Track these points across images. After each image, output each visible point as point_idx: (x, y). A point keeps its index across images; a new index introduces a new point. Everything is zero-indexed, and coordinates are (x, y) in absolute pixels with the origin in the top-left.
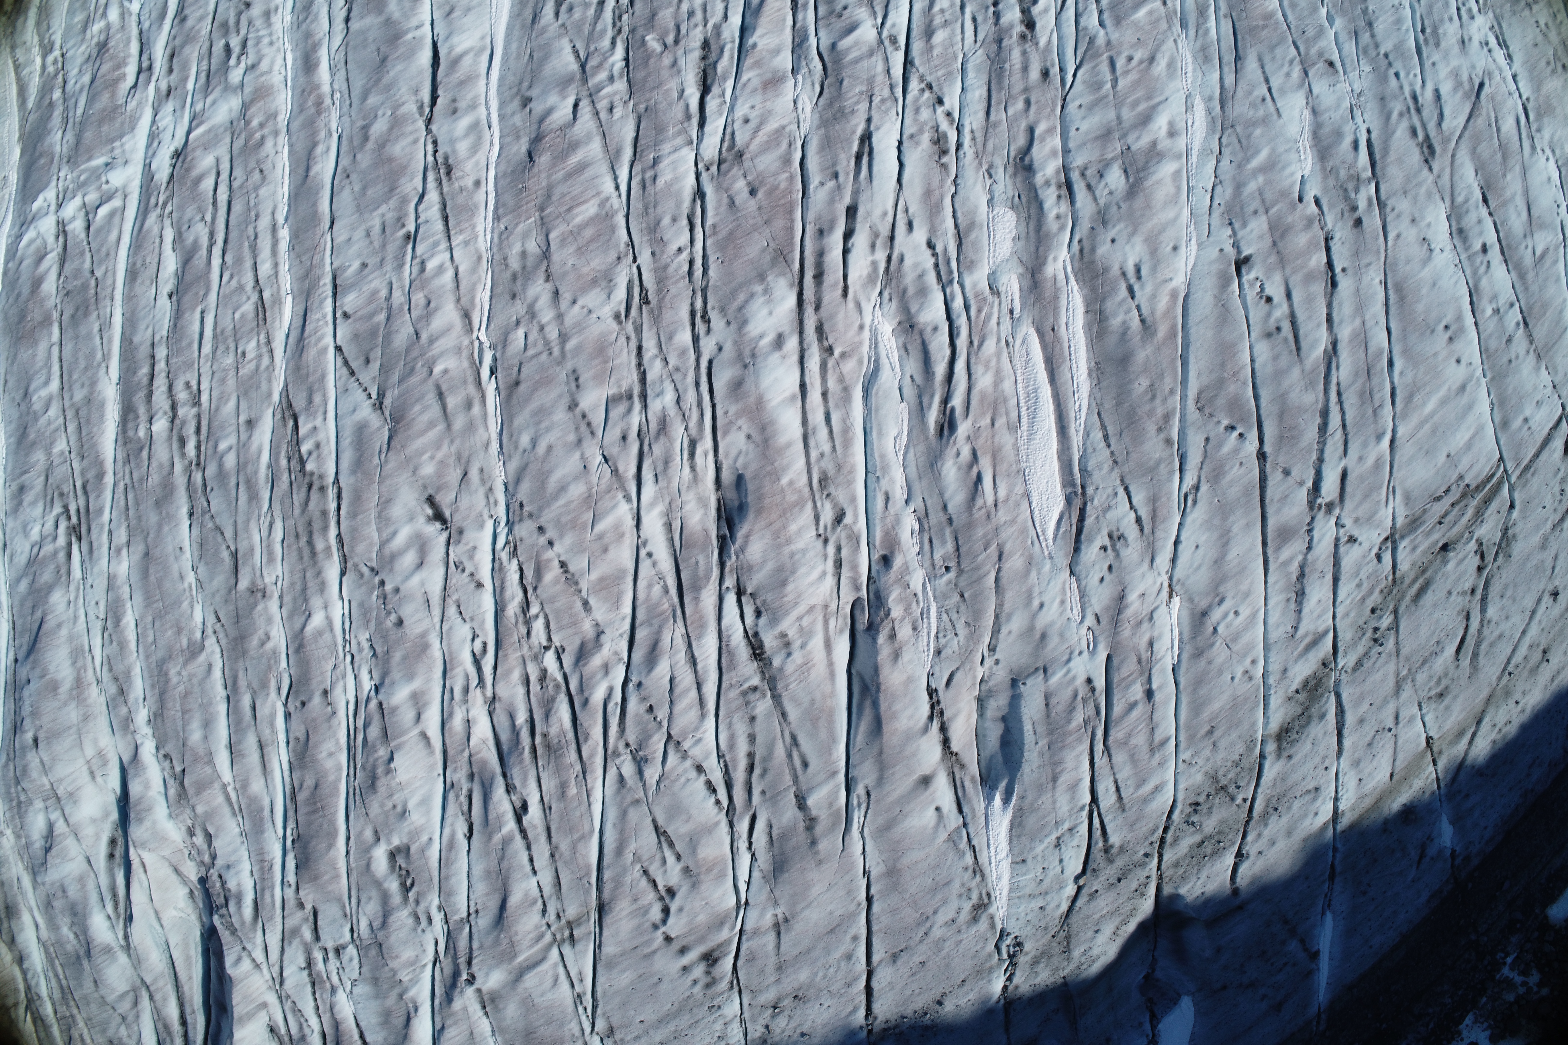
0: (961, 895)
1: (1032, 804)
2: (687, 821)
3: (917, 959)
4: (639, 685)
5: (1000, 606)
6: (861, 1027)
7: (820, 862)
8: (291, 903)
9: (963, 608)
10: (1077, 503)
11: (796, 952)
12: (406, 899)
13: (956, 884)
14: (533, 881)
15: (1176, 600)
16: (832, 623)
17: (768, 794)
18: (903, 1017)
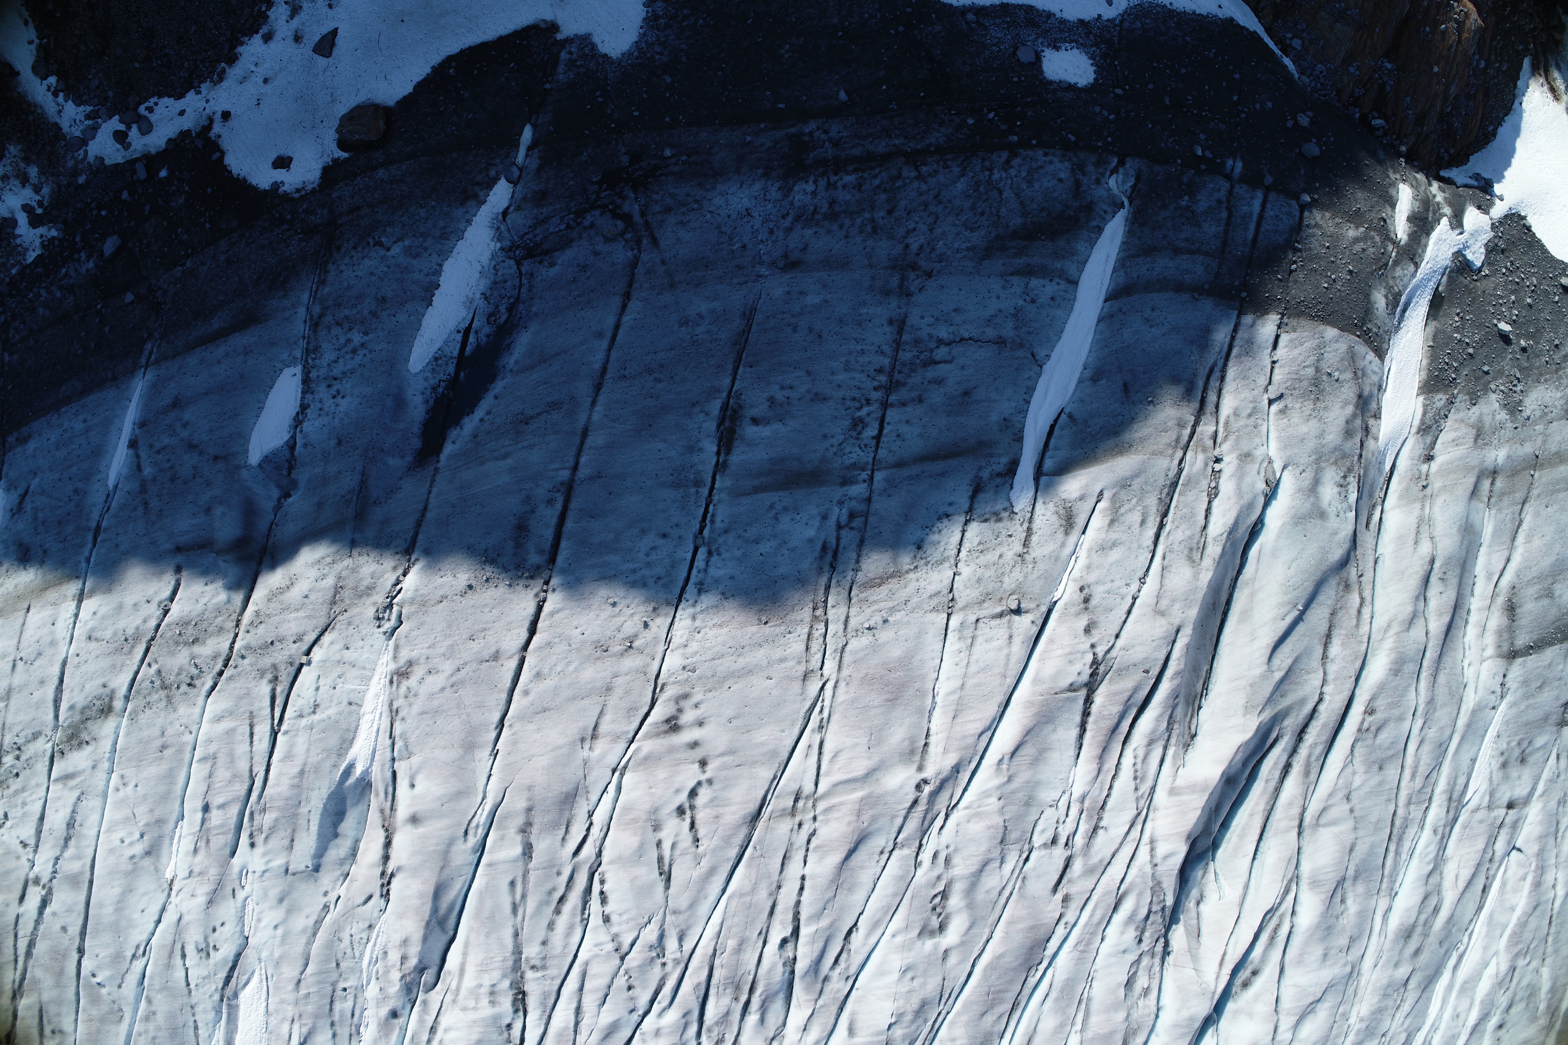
0: (415, 695)
1: (328, 757)
2: (636, 878)
3: (475, 646)
4: (632, 1011)
5: (310, 943)
6: (554, 590)
7: (530, 788)
8: (1075, 905)
9: (340, 955)
10: (229, 992)
11: (586, 702)
12: (948, 886)
13: (416, 709)
14: (807, 871)
15: (169, 875)
16: (454, 985)
17: (555, 870)
18: (510, 585)
